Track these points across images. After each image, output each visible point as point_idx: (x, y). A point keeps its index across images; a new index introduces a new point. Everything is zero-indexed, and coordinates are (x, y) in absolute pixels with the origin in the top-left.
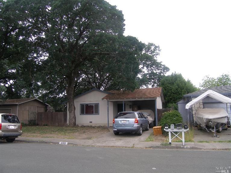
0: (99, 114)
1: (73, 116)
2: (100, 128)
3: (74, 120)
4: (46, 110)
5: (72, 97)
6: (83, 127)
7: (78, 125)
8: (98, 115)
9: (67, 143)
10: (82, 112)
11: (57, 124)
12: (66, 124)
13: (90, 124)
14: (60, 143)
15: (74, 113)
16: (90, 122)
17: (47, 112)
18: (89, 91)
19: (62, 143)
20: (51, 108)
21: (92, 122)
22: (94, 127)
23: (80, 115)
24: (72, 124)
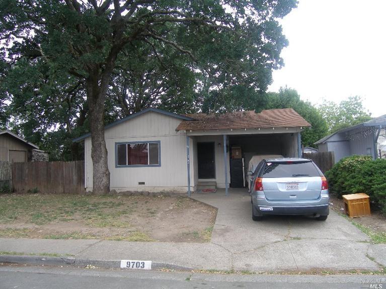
0: (160, 166)
1: (103, 169)
2: (170, 196)
3: (105, 180)
4: (30, 158)
5: (100, 127)
6: (128, 194)
7: (115, 191)
8: (158, 168)
9: (148, 265)
10: (121, 161)
11: (61, 189)
12: (82, 189)
13: (141, 189)
14: (124, 264)
15: (106, 163)
16: (140, 183)
17: (33, 161)
18: (139, 113)
19: (128, 263)
20: (40, 154)
21: (143, 183)
22: (154, 195)
23: (116, 167)
24: (102, 188)
